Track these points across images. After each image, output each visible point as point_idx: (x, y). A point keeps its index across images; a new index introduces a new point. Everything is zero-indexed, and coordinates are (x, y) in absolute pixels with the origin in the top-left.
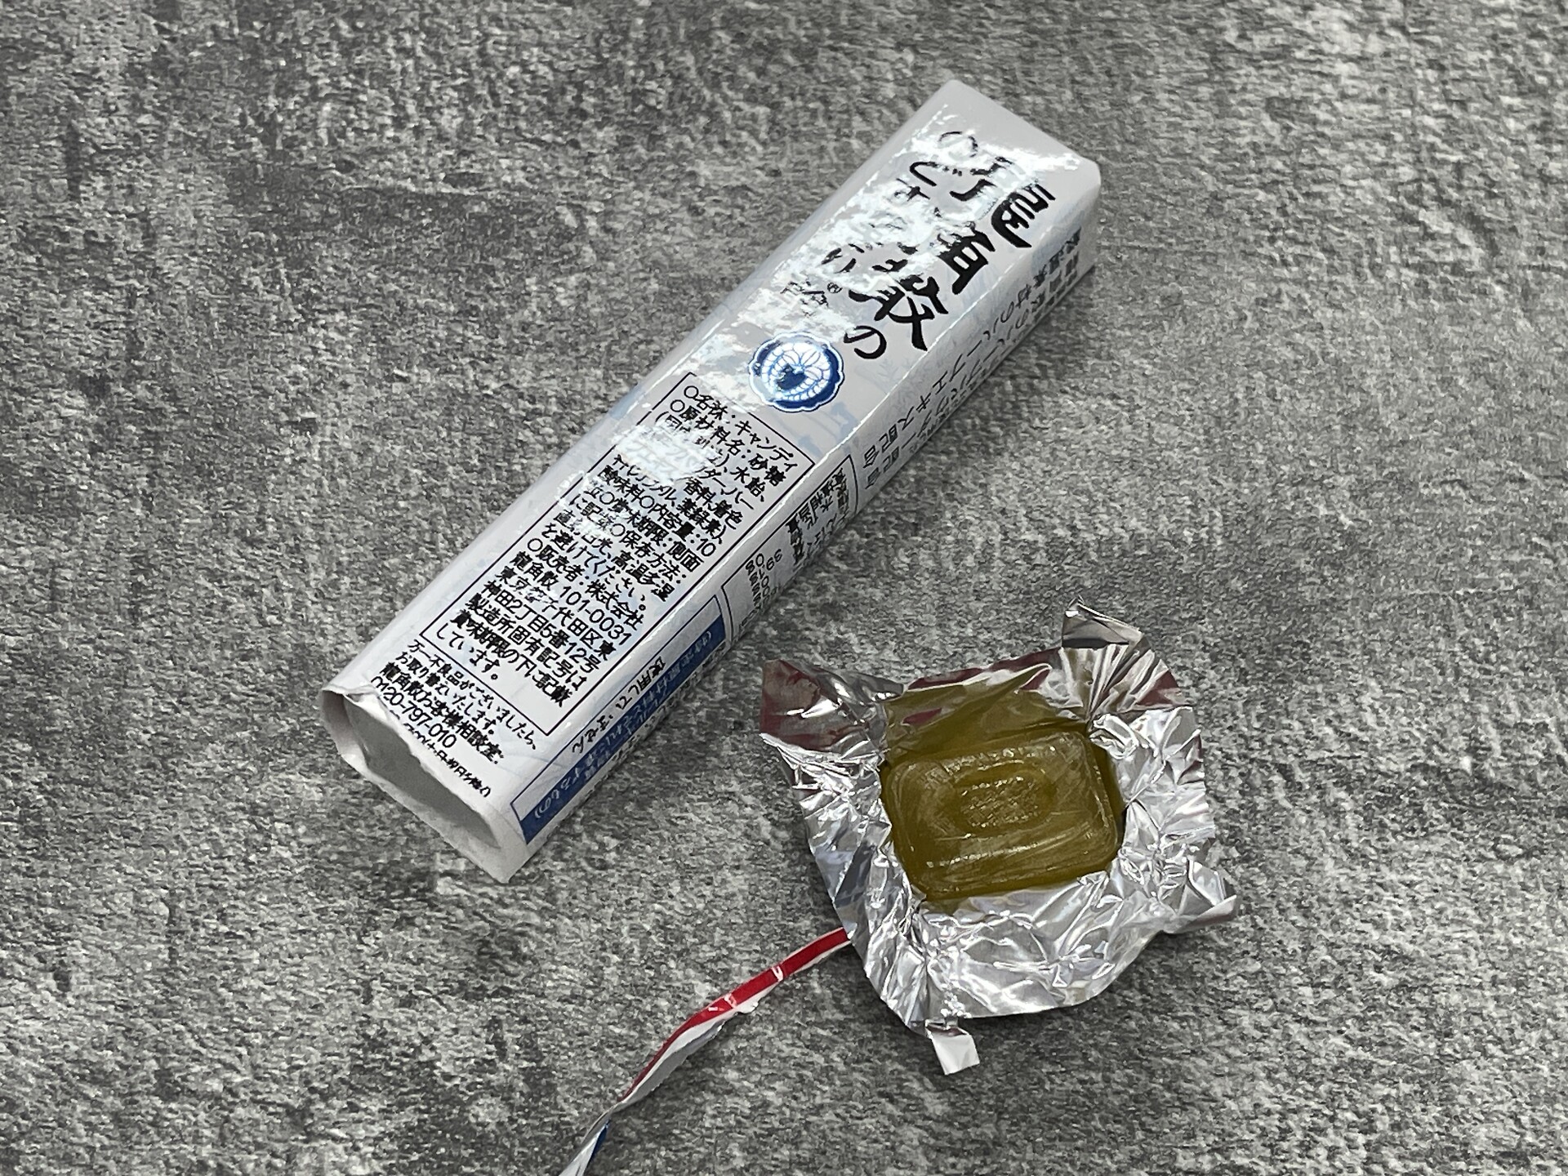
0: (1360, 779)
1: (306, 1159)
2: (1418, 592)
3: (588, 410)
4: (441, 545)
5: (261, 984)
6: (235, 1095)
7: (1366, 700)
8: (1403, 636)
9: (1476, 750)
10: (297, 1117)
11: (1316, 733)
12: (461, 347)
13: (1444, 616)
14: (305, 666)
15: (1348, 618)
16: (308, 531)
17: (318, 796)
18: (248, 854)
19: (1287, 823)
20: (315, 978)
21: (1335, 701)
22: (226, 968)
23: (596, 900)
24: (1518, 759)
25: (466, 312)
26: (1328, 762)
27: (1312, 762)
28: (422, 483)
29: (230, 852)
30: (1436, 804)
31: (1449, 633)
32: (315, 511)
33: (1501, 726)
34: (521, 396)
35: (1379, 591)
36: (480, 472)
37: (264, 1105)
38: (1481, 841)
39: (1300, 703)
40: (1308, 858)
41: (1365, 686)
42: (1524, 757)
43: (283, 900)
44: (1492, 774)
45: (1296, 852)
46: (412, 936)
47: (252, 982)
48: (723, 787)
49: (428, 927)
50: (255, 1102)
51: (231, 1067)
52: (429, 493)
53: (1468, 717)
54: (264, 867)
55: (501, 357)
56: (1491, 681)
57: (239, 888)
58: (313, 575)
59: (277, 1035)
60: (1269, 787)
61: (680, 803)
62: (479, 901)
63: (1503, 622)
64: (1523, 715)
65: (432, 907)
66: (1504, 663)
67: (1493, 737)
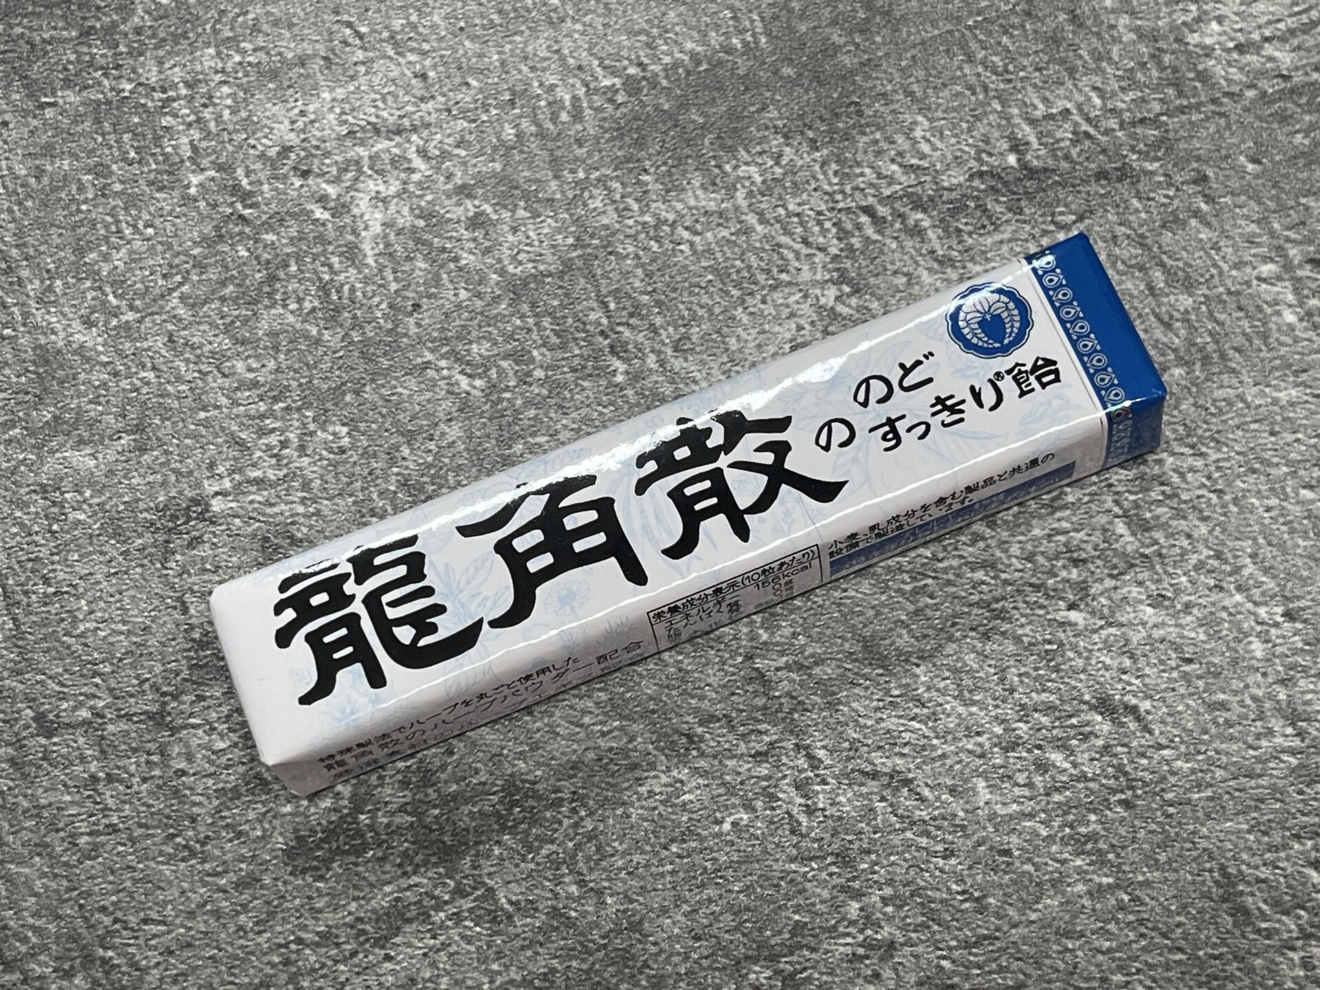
0: (931, 199)
1: (176, 750)
2: (936, 32)
3: (213, 85)
4: (127, 232)
5: (95, 624)
6: (103, 717)
7: (918, 133)
8: (933, 72)
9: (1017, 146)
10: (158, 719)
11: (884, 172)
12: (91, 64)
13: (963, 46)
14: (47, 362)
15: (885, 72)
16: (14, 252)
17: (93, 463)
18: (50, 525)
19: (882, 252)
20: (137, 606)
21: (893, 142)
22: (63, 620)
23: (345, 480)
24: (1053, 144)
25: (87, 33)
26: (901, 193)
27: (888, 197)
28: (94, 185)
29: (36, 528)
30: (996, 200)
31: (970, 59)
32: (15, 234)
33: (1032, 122)
34: (153, 89)
35: (904, 42)
36: (139, 162)
37: (128, 717)
38: (1041, 219)
39: (865, 152)
40: (905, 275)
41: (915, 123)
42: (1058, 141)
43: (90, 553)
44: (1035, 163)
45: (895, 273)
46: (204, 551)
47: (88, 625)
48: (419, 360)
49: (215, 540)
50: (119, 717)
51: (94, 696)
52: (103, 192)
53: (1004, 122)
54: (68, 532)
55: (127, 62)
56: (1014, 88)
57: (52, 554)
58: (29, 287)
59: (121, 660)
60: (859, 227)
61: (389, 382)
62: (250, 508)
63: (1012, 36)
64: (1047, 107)
65: (213, 523)
66: (1021, 70)
67: (1027, 132)
